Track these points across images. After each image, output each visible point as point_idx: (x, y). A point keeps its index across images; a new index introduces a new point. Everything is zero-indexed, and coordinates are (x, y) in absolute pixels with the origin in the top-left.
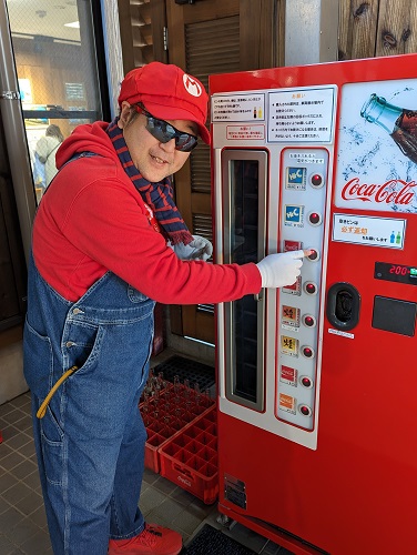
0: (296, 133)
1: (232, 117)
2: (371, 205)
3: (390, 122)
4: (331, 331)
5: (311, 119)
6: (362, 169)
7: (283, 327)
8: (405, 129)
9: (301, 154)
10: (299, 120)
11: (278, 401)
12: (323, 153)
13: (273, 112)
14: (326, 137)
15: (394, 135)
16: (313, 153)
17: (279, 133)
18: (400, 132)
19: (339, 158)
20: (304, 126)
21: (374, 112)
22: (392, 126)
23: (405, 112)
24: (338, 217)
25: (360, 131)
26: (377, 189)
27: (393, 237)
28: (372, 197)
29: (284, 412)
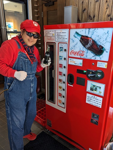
0: (61, 39)
1: (48, 35)
2: (76, 56)
3: (79, 38)
4: (68, 85)
5: (64, 36)
6: (74, 48)
7: (59, 84)
8: (82, 40)
9: (62, 44)
10: (61, 36)
11: (58, 101)
12: (66, 44)
13: (56, 35)
14: (67, 40)
15: (80, 41)
16: (65, 44)
17: (58, 39)
18: (81, 40)
19: (70, 45)
20: (62, 38)
21: (76, 36)
22: (80, 39)
23: (82, 36)
24: (69, 59)
25: (74, 40)
26: (77, 53)
27: (80, 63)
28: (76, 54)
29: (59, 104)
